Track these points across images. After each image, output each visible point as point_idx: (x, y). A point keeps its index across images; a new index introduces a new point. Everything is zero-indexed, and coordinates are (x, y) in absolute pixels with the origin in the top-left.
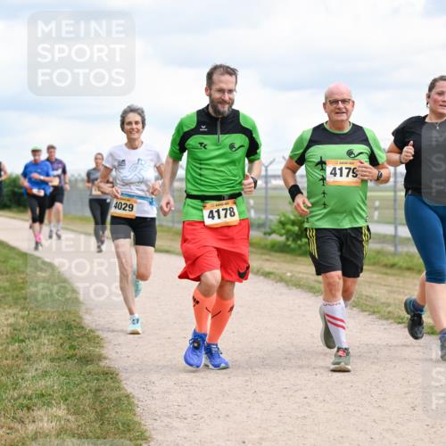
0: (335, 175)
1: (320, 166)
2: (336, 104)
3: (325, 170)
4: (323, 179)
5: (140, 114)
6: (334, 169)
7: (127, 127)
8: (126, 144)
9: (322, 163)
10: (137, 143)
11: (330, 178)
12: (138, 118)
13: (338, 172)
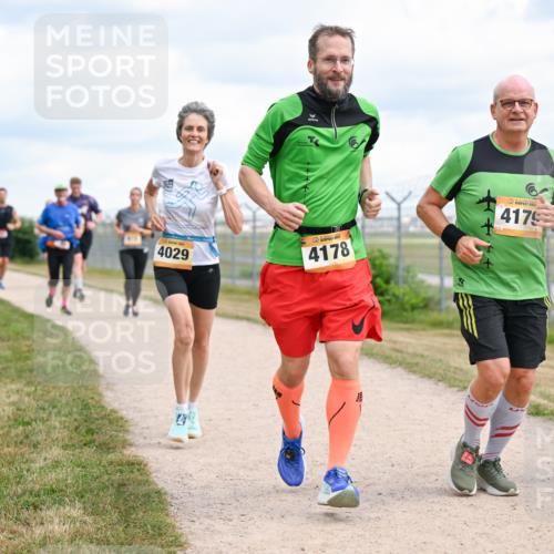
0: (508, 220)
1: (485, 204)
2: (512, 106)
3: (493, 211)
4: (489, 225)
5: (207, 118)
6: (507, 211)
7: (185, 133)
8: (180, 160)
9: (489, 200)
10: (196, 158)
11: (499, 225)
12: (204, 123)
13: (513, 216)
